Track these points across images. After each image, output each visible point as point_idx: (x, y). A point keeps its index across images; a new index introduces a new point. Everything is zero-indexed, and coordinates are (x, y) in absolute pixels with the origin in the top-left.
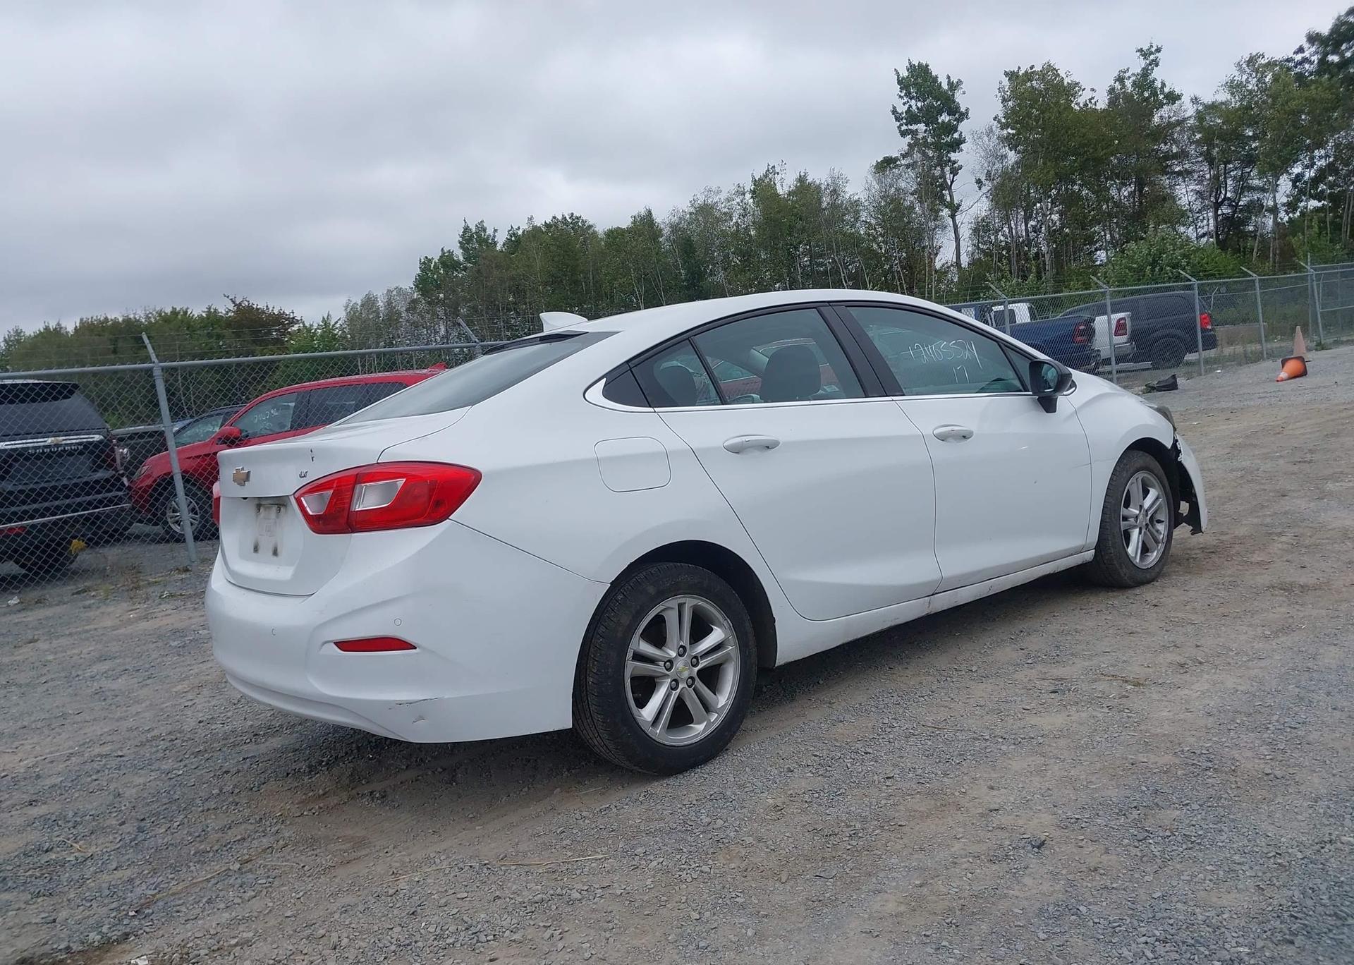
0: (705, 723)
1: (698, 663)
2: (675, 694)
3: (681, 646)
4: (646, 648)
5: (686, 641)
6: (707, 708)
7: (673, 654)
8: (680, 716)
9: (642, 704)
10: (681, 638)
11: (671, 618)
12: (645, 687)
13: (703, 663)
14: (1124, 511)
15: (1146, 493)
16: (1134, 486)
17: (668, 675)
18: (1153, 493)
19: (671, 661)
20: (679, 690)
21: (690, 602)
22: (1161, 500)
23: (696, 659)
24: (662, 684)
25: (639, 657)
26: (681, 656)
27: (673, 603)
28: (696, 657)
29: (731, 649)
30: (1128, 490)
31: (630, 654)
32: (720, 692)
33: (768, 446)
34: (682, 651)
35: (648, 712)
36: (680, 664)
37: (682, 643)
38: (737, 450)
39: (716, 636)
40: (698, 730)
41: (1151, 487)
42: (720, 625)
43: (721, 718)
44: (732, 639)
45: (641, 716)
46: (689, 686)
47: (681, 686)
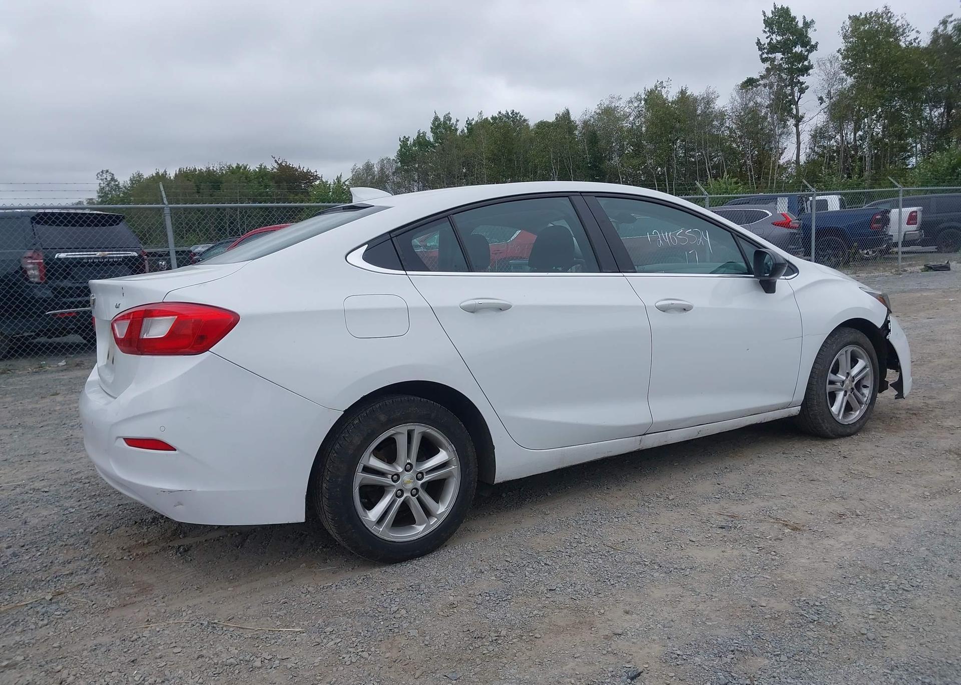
0: (425, 525)
1: (423, 478)
2: (400, 501)
3: (409, 464)
4: (375, 463)
5: (413, 460)
6: (428, 513)
7: (400, 470)
8: (404, 518)
9: (369, 506)
10: (409, 456)
11: (402, 441)
12: (372, 495)
13: (427, 478)
14: (831, 377)
15: (854, 362)
16: (843, 356)
17: (394, 486)
18: (861, 364)
19: (398, 475)
20: (402, 498)
21: (419, 429)
22: (868, 369)
23: (420, 475)
24: (389, 492)
25: (367, 469)
26: (407, 471)
27: (403, 429)
28: (421, 473)
29: (454, 468)
30: (837, 360)
31: (360, 467)
32: (443, 502)
33: (501, 308)
34: (408, 468)
35: (373, 515)
36: (407, 477)
37: (409, 461)
38: (473, 310)
39: (442, 457)
40: (419, 530)
41: (860, 358)
42: (446, 449)
43: (439, 523)
44: (455, 459)
45: (367, 516)
46: (413, 495)
47: (405, 495)
